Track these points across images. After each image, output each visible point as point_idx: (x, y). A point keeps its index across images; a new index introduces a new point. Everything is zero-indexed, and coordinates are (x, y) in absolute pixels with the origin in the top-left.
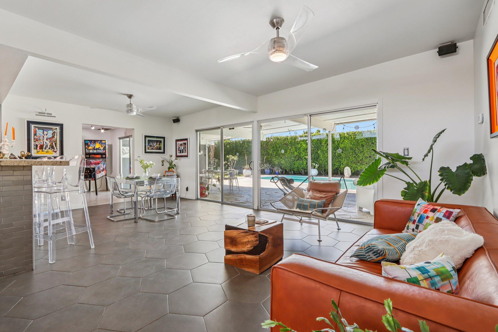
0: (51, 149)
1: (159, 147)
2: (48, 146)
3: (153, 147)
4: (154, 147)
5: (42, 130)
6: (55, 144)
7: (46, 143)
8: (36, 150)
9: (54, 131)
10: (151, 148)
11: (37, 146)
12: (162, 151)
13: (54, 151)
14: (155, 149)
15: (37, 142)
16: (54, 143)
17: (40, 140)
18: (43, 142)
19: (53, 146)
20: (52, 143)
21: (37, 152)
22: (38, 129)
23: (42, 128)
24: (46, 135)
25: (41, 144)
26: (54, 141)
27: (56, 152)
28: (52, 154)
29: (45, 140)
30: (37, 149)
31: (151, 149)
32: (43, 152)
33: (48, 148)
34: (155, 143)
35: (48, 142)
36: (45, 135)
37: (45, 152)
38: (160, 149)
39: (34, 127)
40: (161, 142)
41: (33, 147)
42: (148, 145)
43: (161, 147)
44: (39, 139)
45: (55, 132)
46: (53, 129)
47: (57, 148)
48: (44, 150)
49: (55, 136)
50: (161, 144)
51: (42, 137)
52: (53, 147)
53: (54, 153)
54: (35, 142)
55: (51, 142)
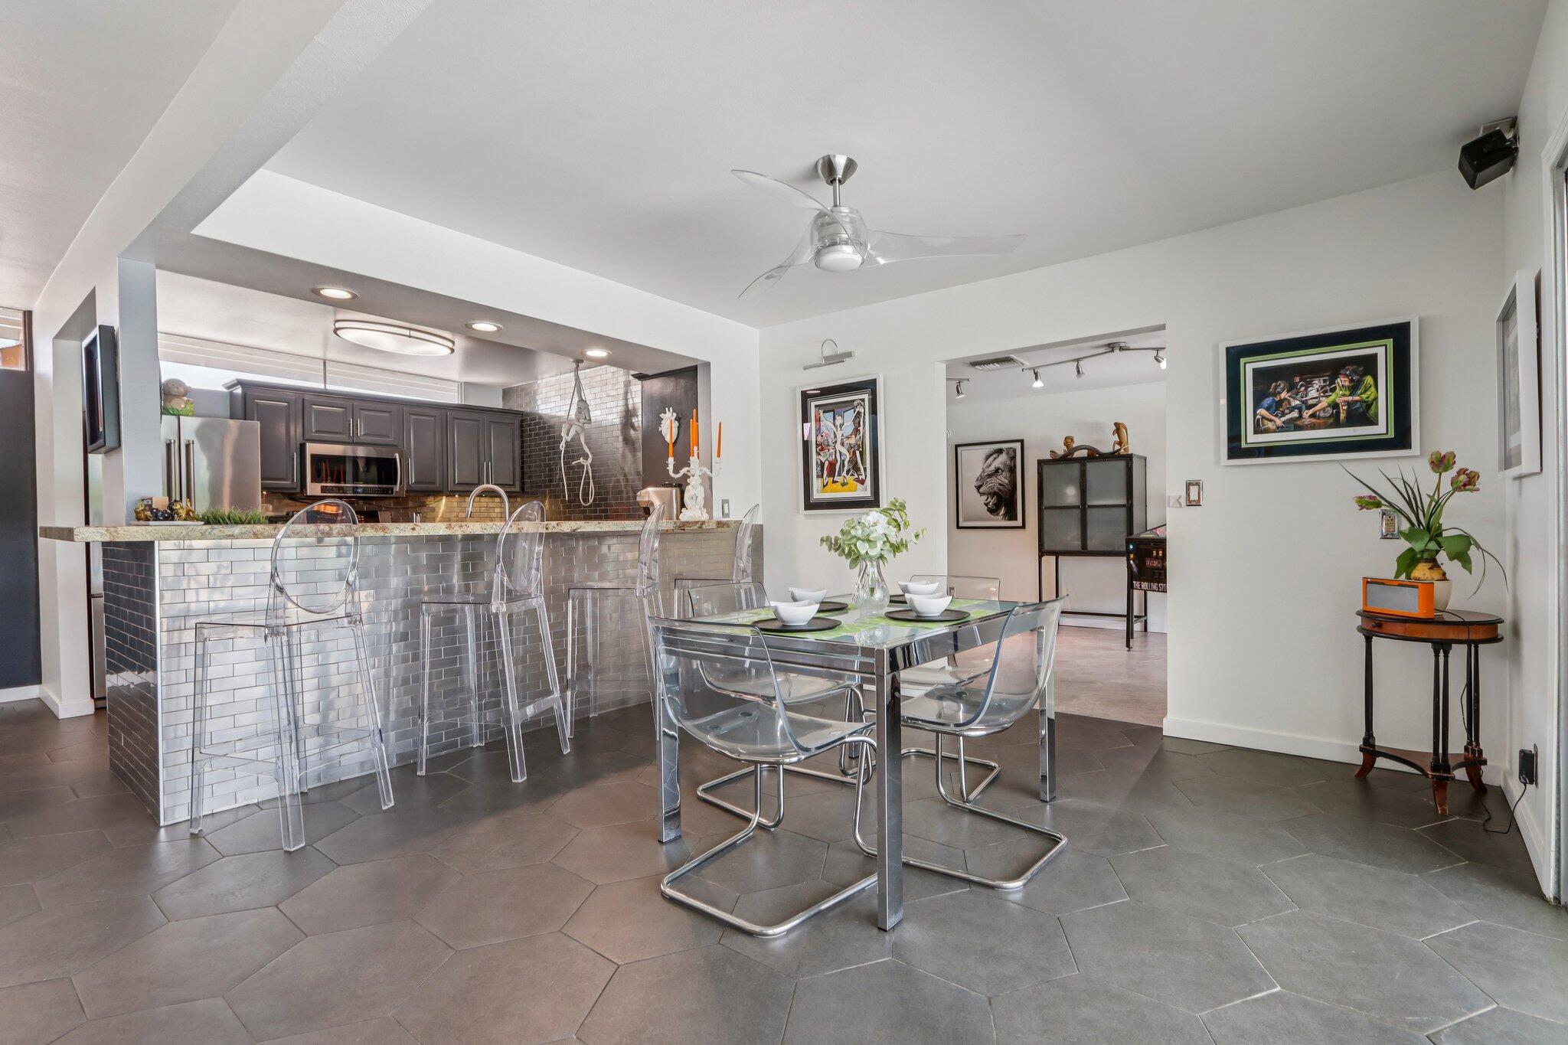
0: (852, 475)
1: (1349, 404)
2: (846, 463)
3: (1295, 414)
4: (1306, 414)
5: (831, 414)
6: (862, 454)
7: (840, 452)
8: (820, 480)
9: (857, 410)
10: (1279, 422)
11: (822, 464)
12: (1382, 428)
13: (858, 480)
14: (1313, 427)
15: (822, 453)
16: (858, 453)
17: (828, 445)
18: (836, 452)
19: (857, 462)
20: (854, 453)
21: (824, 486)
22: (824, 412)
23: (831, 408)
24: (841, 425)
25: (831, 459)
26: (859, 445)
27: (862, 482)
28: (856, 490)
29: (838, 447)
30: (822, 477)
31: (1280, 429)
32: (835, 485)
33: (845, 469)
34: (1317, 383)
35: (844, 451)
36: (839, 429)
37: (838, 486)
38: (1362, 415)
39: (816, 406)
40: (1368, 364)
41: (814, 470)
42: (1256, 406)
43: (1369, 405)
44: (826, 443)
45: (859, 413)
46: (855, 403)
47: (865, 469)
48: (836, 479)
49: (861, 428)
50: (1369, 379)
51: (832, 436)
52: (856, 468)
53: (859, 486)
54: (819, 454)
55: (853, 450)
